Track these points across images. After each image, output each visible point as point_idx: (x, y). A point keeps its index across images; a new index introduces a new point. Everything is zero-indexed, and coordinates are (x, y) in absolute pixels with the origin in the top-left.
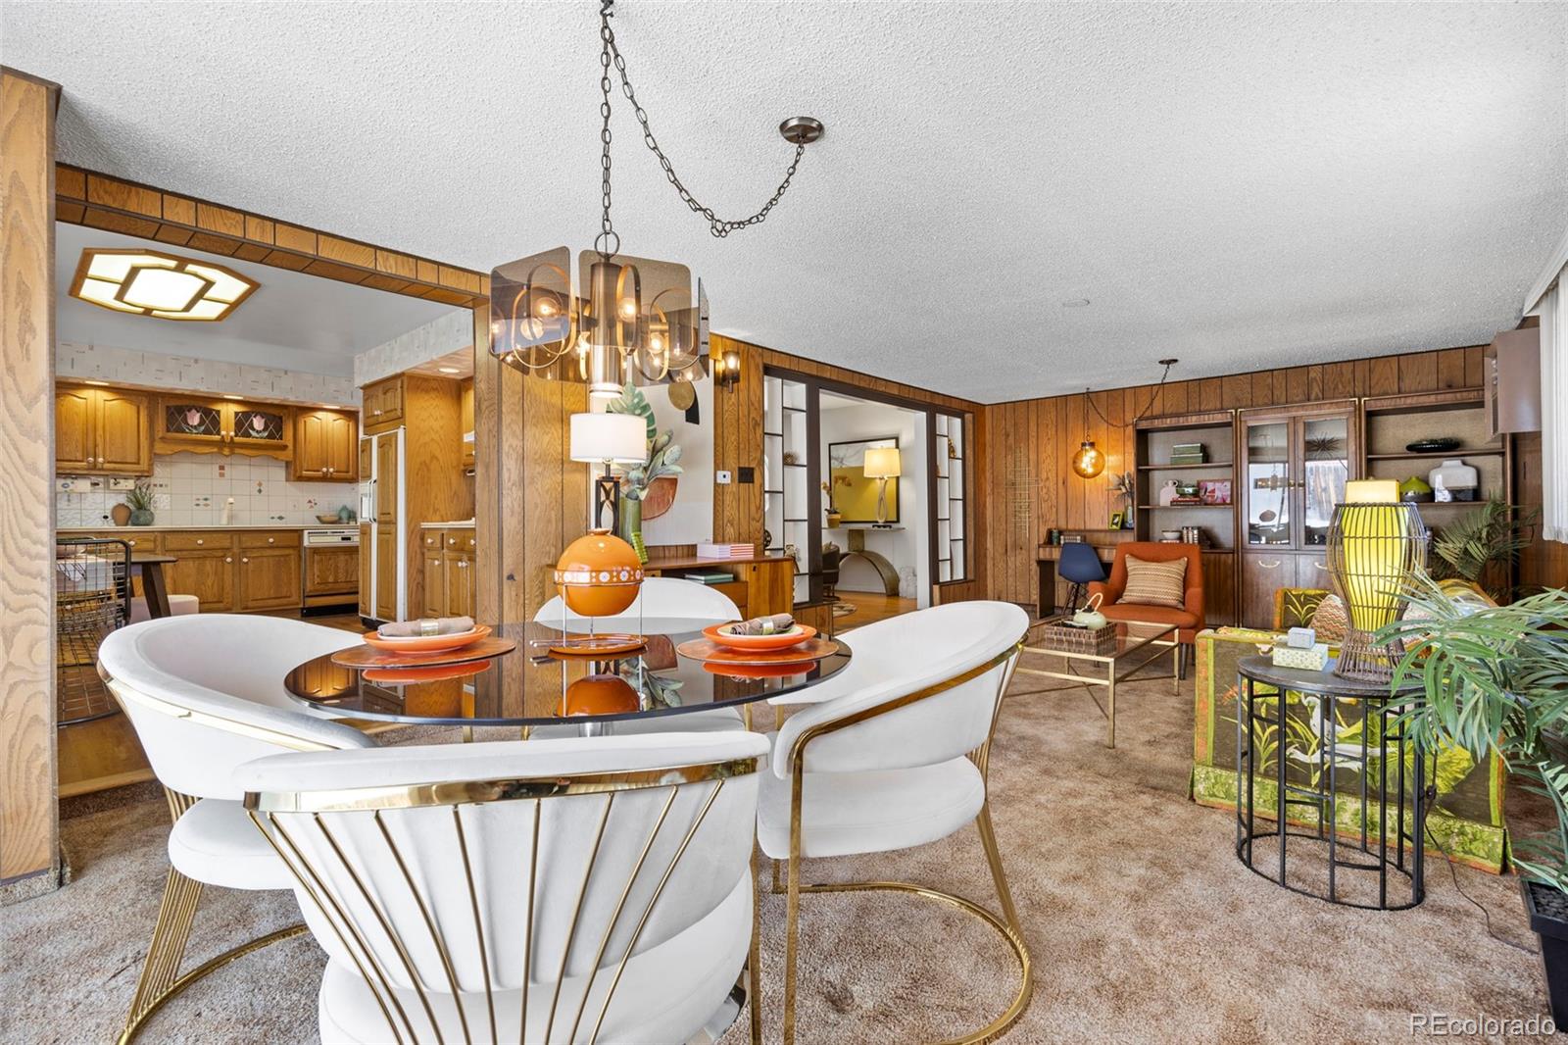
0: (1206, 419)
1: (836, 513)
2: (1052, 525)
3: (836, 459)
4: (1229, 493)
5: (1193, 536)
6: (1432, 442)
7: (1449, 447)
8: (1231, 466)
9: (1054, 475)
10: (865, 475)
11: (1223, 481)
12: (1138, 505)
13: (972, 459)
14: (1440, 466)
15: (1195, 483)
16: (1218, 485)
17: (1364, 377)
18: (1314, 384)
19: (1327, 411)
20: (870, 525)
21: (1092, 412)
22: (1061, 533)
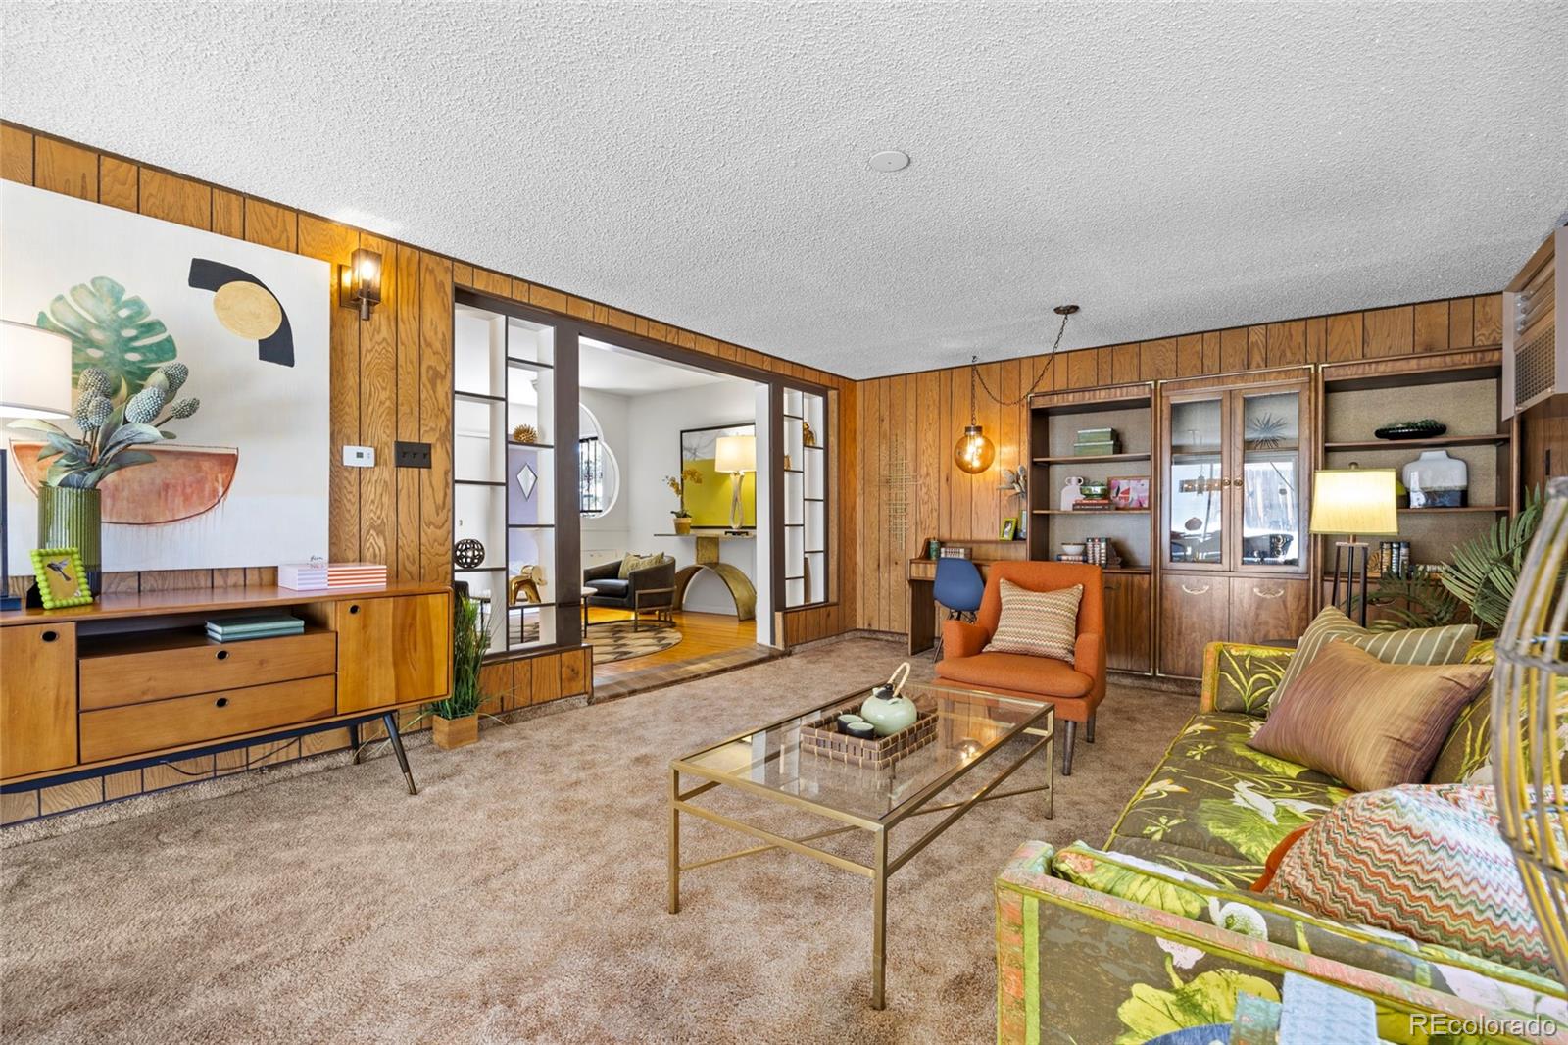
0: (1119, 395)
1: (685, 516)
2: (931, 534)
3: (689, 450)
4: (1147, 494)
5: (1100, 551)
6: (1410, 425)
7: (1429, 433)
8: (1148, 458)
9: (936, 470)
10: (717, 469)
11: (1138, 478)
12: (1032, 508)
13: (836, 448)
14: (1417, 459)
15: (1105, 482)
16: (1133, 484)
17: (1319, 340)
18: (1256, 349)
19: (1273, 383)
20: (722, 532)
21: (979, 391)
22: (942, 544)
